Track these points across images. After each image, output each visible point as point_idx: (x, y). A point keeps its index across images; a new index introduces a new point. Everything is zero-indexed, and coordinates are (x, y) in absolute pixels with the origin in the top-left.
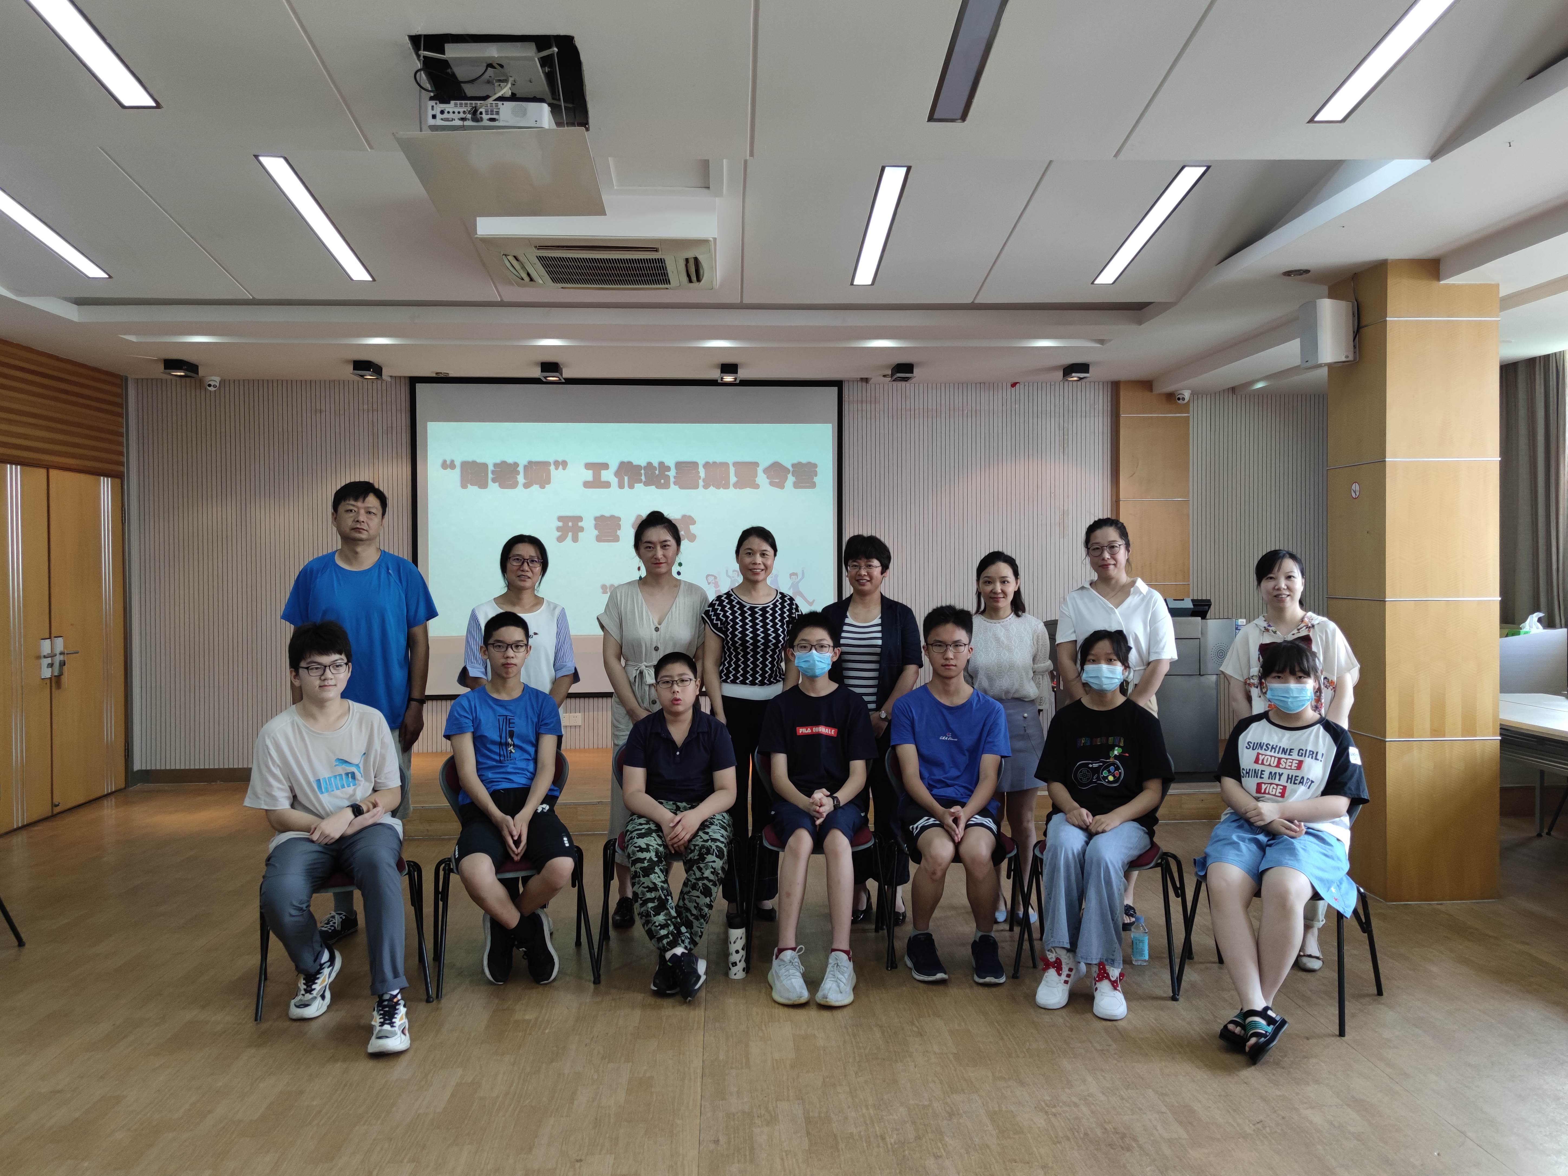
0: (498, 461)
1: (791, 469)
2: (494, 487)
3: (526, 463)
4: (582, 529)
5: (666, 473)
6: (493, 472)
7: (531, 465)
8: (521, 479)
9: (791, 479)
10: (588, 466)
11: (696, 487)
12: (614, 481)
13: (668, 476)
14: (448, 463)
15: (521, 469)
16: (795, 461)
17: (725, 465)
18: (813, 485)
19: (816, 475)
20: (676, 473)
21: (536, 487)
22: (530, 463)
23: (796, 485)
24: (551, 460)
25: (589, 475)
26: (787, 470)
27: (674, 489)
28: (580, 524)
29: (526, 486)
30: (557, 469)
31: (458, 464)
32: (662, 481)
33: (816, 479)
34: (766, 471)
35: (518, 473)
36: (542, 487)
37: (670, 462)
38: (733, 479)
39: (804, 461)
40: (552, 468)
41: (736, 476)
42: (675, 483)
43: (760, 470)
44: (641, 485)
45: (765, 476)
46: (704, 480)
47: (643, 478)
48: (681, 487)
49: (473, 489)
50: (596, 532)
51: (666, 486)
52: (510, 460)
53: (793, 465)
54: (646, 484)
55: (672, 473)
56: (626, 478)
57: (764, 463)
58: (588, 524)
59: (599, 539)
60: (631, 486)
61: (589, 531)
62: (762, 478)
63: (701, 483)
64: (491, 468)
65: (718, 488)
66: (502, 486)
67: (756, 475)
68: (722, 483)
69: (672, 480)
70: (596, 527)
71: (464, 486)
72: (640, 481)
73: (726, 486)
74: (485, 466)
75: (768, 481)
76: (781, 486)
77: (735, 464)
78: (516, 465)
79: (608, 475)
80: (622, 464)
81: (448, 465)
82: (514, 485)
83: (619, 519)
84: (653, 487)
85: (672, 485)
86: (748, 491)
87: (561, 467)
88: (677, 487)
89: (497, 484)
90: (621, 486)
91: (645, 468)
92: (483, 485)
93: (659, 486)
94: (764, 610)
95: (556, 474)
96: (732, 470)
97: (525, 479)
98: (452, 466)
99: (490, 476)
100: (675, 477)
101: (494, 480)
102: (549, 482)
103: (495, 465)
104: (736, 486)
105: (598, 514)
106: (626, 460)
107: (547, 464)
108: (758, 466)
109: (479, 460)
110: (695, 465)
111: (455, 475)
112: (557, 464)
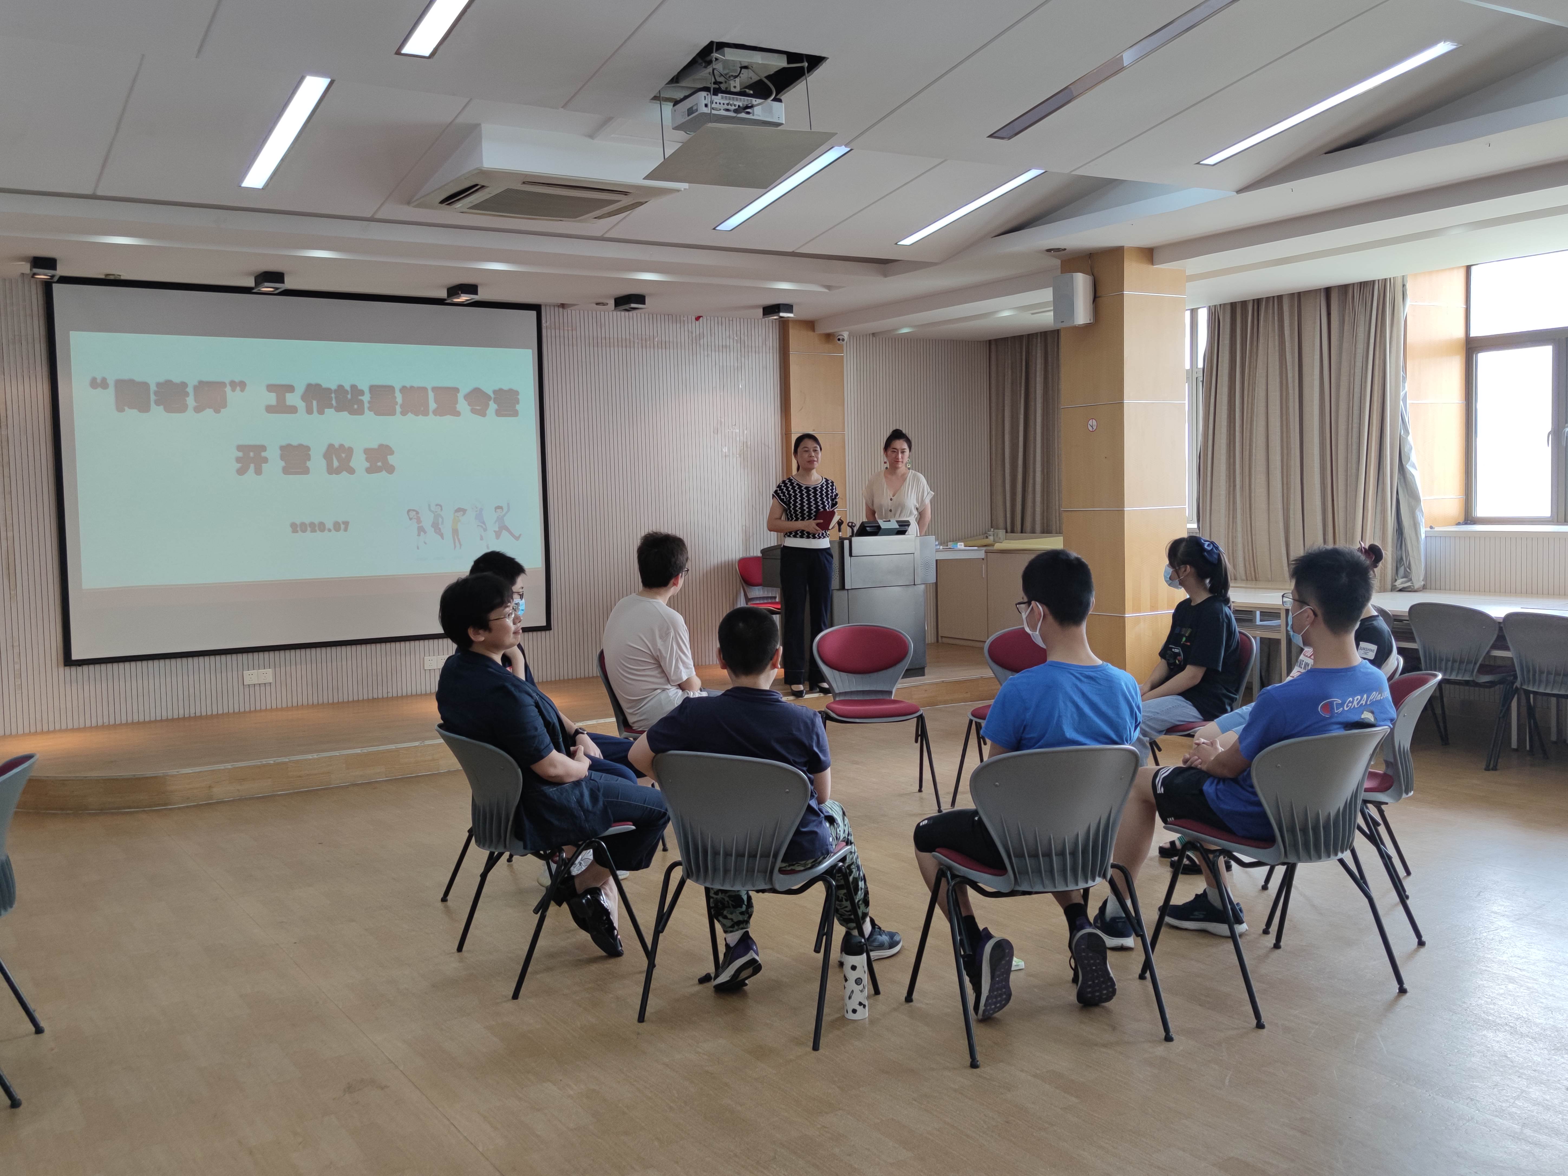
0: (162, 380)
1: (492, 395)
2: (157, 411)
3: (196, 383)
4: (266, 460)
5: (360, 398)
6: (156, 393)
7: (203, 386)
8: (191, 401)
9: (493, 406)
10: (271, 388)
11: (392, 413)
12: (301, 405)
13: (362, 401)
14: (99, 381)
15: (190, 390)
16: (497, 388)
17: (424, 389)
18: (515, 414)
19: (518, 403)
20: (371, 398)
21: (209, 412)
22: (201, 383)
23: (498, 413)
24: (227, 381)
25: (272, 399)
26: (488, 397)
27: (369, 415)
28: (263, 454)
29: (198, 410)
30: (233, 390)
31: (111, 383)
32: (356, 406)
33: (518, 407)
34: (466, 397)
35: (187, 394)
36: (217, 411)
37: (364, 386)
38: (432, 405)
39: (506, 388)
40: (228, 389)
41: (436, 401)
42: (370, 409)
43: (460, 396)
44: (333, 410)
45: (466, 403)
46: (401, 406)
47: (334, 402)
48: (377, 414)
49: (132, 414)
50: (283, 464)
51: (360, 412)
52: (177, 380)
53: (495, 392)
54: (338, 409)
55: (366, 398)
56: (315, 403)
57: (464, 390)
58: (273, 454)
59: (286, 471)
60: (321, 412)
61: (274, 463)
62: (462, 405)
63: (398, 409)
64: (153, 388)
65: (416, 414)
66: (168, 410)
67: (456, 402)
68: (420, 409)
69: (366, 405)
70: (282, 457)
71: (120, 409)
72: (330, 406)
73: (426, 413)
74: (145, 385)
75: (469, 408)
76: (483, 414)
77: (434, 389)
78: (184, 385)
79: (294, 399)
80: (309, 386)
81: (98, 384)
82: (183, 409)
83: (308, 448)
84: (345, 413)
85: (366, 410)
86: (448, 418)
87: (238, 388)
88: (372, 413)
89: (161, 407)
90: (309, 411)
91: (336, 391)
92: (144, 408)
93: (353, 412)
94: (815, 488)
95: (232, 396)
96: (431, 395)
97: (195, 401)
98: (104, 384)
99: (153, 397)
100: (369, 402)
101: (157, 403)
102: (225, 406)
103: (158, 385)
104: (436, 413)
105: (284, 443)
106: (313, 382)
107: (223, 384)
108: (458, 392)
109: (138, 379)
110: (391, 389)
111: (109, 395)
112: (233, 384)
